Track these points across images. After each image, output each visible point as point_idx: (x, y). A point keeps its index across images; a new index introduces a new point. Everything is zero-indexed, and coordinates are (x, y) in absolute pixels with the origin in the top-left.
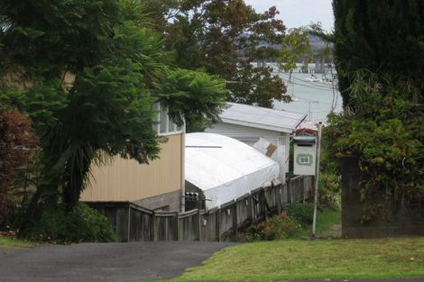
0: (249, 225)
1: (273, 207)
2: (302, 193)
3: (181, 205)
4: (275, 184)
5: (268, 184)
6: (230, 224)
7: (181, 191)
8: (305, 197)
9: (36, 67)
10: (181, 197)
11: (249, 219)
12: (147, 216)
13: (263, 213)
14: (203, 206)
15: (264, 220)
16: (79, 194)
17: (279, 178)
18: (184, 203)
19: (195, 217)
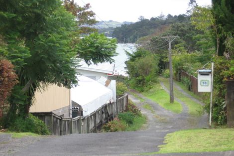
0: (101, 125)
1: (110, 115)
2: (123, 107)
3: (70, 114)
4: (112, 102)
5: (108, 102)
6: (93, 125)
7: (69, 106)
8: (124, 109)
9: (9, 35)
10: (69, 110)
11: (101, 122)
12: (58, 120)
13: (106, 118)
14: (82, 115)
15: (107, 122)
16: (29, 108)
17: (113, 99)
18: (71, 113)
19: (79, 120)
